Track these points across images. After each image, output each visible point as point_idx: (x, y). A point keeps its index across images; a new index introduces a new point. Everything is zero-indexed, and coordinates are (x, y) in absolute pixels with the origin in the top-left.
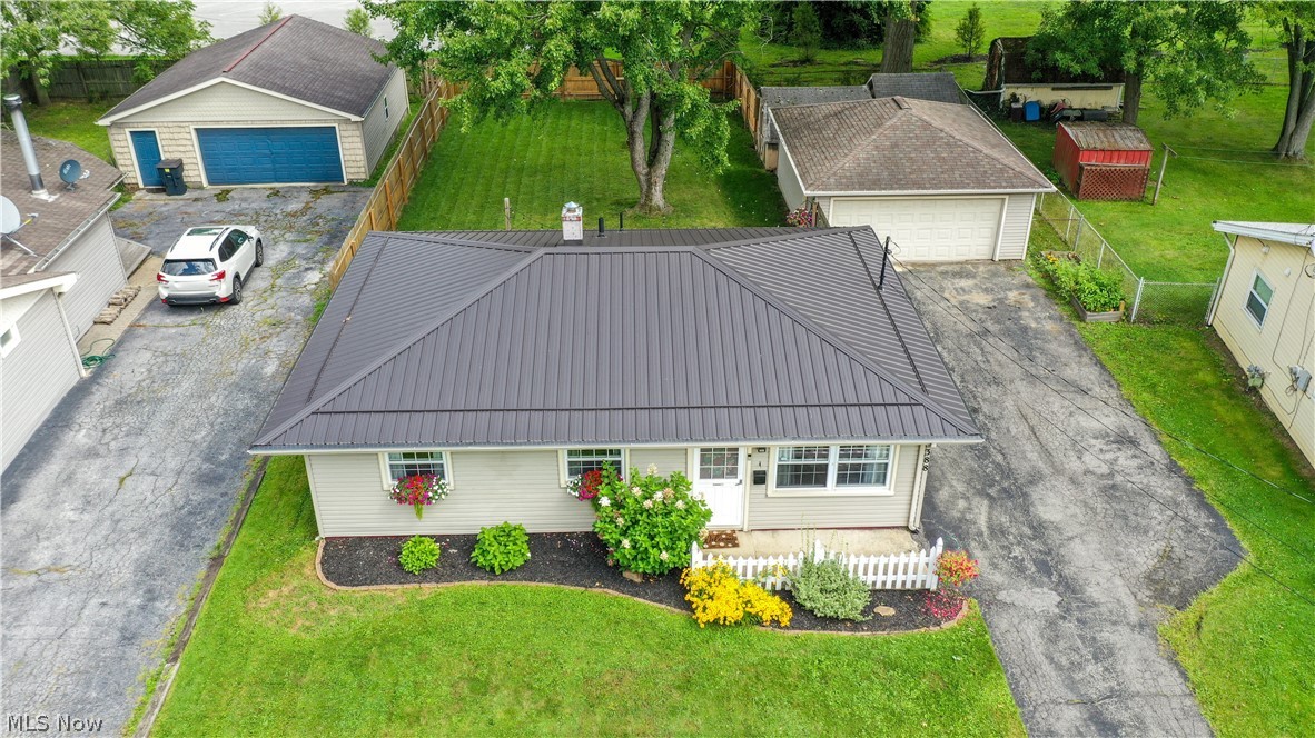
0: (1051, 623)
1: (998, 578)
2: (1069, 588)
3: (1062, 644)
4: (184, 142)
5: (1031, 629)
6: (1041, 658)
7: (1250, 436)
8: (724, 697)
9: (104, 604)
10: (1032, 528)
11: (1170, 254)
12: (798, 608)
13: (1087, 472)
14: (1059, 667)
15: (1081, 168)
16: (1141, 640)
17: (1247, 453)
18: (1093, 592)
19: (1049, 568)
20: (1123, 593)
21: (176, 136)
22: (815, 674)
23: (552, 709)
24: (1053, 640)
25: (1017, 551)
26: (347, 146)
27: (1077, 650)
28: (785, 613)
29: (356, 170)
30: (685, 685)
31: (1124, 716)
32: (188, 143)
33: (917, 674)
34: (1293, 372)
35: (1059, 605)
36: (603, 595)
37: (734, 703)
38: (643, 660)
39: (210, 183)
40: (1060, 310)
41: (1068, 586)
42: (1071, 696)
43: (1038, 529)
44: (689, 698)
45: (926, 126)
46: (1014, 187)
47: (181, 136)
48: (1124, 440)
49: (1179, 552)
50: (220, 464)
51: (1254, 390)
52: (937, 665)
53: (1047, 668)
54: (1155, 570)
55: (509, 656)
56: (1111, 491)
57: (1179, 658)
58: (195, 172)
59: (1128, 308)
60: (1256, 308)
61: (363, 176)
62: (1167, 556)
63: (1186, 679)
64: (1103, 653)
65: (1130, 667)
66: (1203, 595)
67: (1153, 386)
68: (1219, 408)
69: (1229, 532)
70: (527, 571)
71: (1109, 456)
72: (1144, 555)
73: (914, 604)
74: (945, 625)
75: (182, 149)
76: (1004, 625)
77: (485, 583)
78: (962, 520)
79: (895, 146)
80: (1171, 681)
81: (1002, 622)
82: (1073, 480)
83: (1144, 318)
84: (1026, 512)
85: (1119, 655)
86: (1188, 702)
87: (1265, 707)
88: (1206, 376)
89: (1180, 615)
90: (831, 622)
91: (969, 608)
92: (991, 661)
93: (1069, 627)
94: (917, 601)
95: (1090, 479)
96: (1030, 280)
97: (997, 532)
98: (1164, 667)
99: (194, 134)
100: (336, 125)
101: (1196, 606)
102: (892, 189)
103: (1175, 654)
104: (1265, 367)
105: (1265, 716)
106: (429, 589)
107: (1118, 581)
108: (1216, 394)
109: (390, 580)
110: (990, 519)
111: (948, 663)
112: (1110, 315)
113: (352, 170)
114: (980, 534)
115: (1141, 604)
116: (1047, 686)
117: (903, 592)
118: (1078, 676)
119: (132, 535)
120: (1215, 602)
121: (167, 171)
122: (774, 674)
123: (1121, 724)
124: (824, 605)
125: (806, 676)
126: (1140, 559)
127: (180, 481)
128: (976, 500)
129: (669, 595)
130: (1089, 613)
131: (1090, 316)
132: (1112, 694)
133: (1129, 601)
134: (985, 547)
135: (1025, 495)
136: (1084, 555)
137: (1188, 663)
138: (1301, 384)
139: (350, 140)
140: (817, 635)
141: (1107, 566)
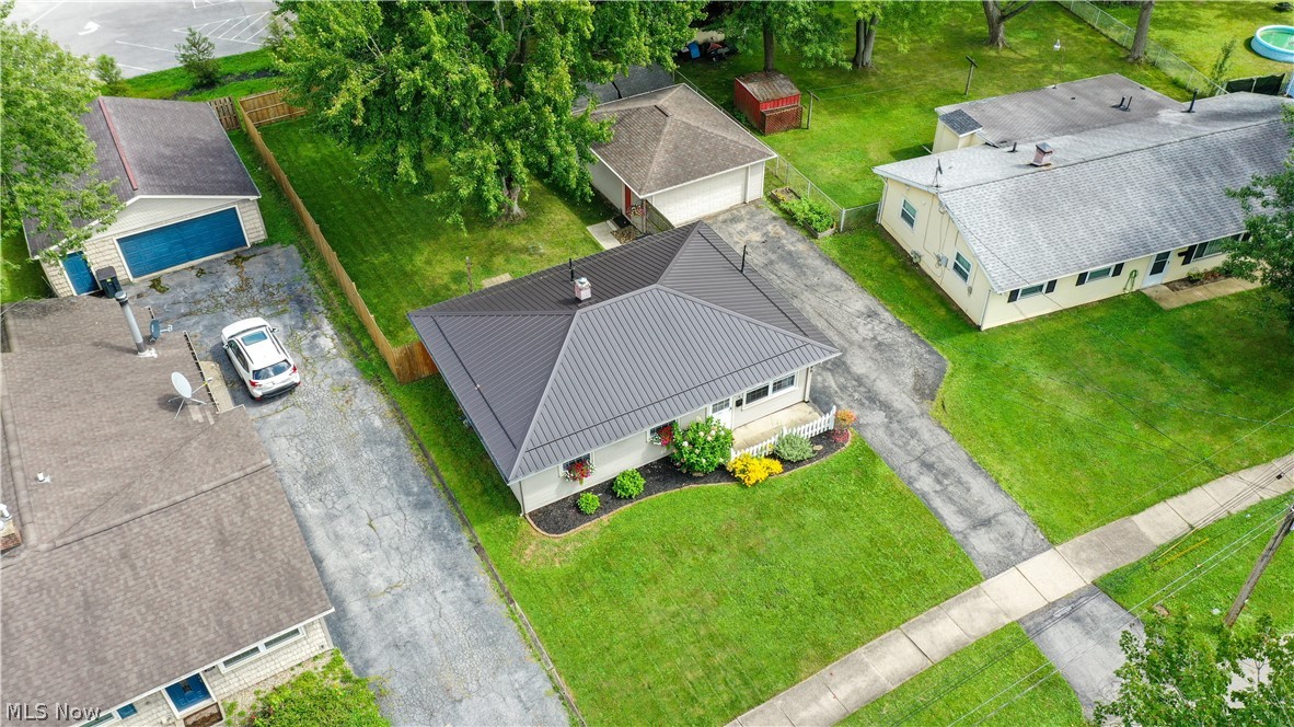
0: (888, 427)
1: (855, 413)
2: (886, 407)
3: (896, 436)
4: (109, 252)
5: (881, 432)
6: (891, 446)
7: (924, 293)
8: (779, 516)
9: (444, 592)
10: (856, 380)
11: (837, 171)
12: (782, 461)
13: (864, 339)
14: (900, 447)
15: (763, 114)
16: (925, 421)
17: (928, 305)
18: (897, 405)
19: (873, 399)
20: (908, 401)
21: (101, 249)
22: (809, 489)
23: (711, 550)
24: (892, 435)
25: (856, 396)
26: (247, 219)
27: (903, 436)
28: (776, 466)
29: (256, 234)
30: (759, 516)
31: (933, 459)
32: (114, 251)
33: (847, 472)
34: (938, 257)
35: (886, 417)
36: (689, 489)
37: (785, 516)
38: (734, 512)
39: (134, 277)
40: (801, 234)
41: (886, 406)
42: (910, 458)
43: (859, 380)
44: (765, 521)
45: (688, 127)
46: (754, 160)
47: (106, 248)
48: (871, 315)
49: (921, 371)
50: (418, 495)
51: (917, 264)
52: (854, 465)
53: (896, 449)
54: (916, 385)
55: (673, 534)
56: (880, 346)
57: (943, 424)
58: (123, 272)
59: (838, 224)
60: (908, 217)
61: (264, 237)
62: (916, 375)
63: (948, 433)
64: (914, 434)
65: (926, 436)
66: (939, 390)
67: (870, 275)
68: (905, 280)
69: (936, 353)
70: (648, 491)
71: (870, 326)
72: (907, 378)
73: (827, 439)
74: (847, 445)
75: (108, 257)
76: (869, 436)
77: (630, 505)
78: (824, 387)
79: (676, 147)
80: (944, 437)
81: (868, 434)
82: (860, 347)
83: (848, 229)
84: (849, 372)
85: (919, 431)
86: (953, 443)
87: (981, 435)
88: (891, 261)
89: (934, 404)
90: (799, 463)
91: (851, 433)
92: (873, 454)
93: (895, 426)
94: (828, 438)
95: (867, 343)
96: (774, 214)
97: (843, 388)
98: (938, 431)
99: (116, 243)
100: (236, 206)
101: (939, 396)
102: (688, 180)
103: (940, 422)
104: (921, 252)
105: (982, 438)
106: (605, 519)
107: (904, 396)
108: (900, 271)
109: (582, 523)
110: (836, 382)
111: (859, 464)
112: (830, 231)
113: (253, 236)
114: (836, 392)
115: (917, 404)
116: (900, 457)
117: (820, 435)
118: (909, 448)
119: (415, 552)
120: (945, 392)
121: (109, 280)
122: (791, 496)
123: (934, 463)
124: (794, 455)
125: (805, 492)
126: (908, 381)
127: (407, 513)
128: (824, 373)
129: (721, 477)
130: (900, 416)
131: (820, 235)
132: (925, 451)
133: (913, 404)
134: (842, 399)
135: (844, 363)
136: (883, 386)
137: (946, 425)
138: (943, 262)
139: (249, 213)
140: (797, 470)
141: (896, 390)
